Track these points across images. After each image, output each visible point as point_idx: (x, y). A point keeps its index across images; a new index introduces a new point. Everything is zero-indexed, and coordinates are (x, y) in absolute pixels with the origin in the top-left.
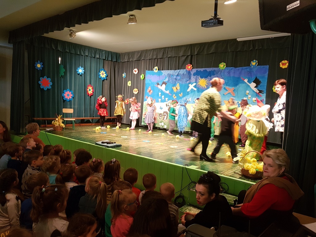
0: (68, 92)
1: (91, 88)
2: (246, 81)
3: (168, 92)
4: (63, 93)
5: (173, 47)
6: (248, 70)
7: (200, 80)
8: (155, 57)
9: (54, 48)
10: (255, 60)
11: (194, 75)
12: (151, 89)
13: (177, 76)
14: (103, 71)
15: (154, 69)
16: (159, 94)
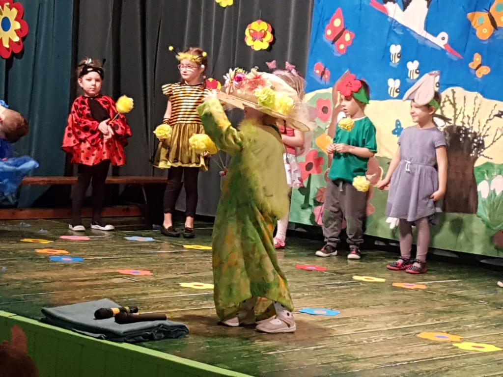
16: (390, 54)
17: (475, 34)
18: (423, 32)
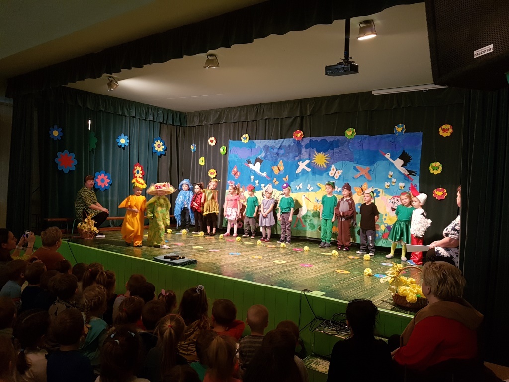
0: (103, 175)
1: (140, 168)
2: (388, 156)
3: (265, 174)
4: (95, 177)
5: (271, 104)
6: (391, 139)
7: (315, 155)
8: (243, 119)
9: (80, 104)
10: (401, 124)
11: (306, 147)
12: (237, 169)
13: (279, 149)
14: (159, 141)
15: (242, 138)
16: (251, 178)
17: (274, 172)
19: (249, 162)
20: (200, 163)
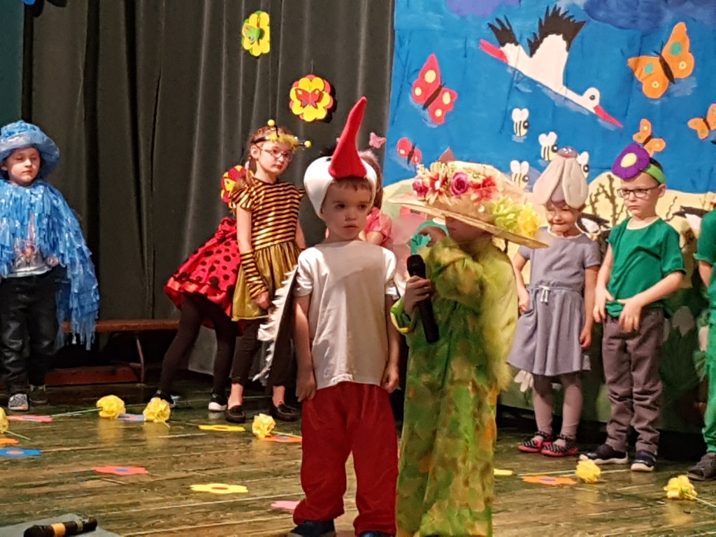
3: (589, 101)
16: (512, 122)
17: (641, 90)
18: (561, 89)
19: (505, 35)
20: (246, 44)
